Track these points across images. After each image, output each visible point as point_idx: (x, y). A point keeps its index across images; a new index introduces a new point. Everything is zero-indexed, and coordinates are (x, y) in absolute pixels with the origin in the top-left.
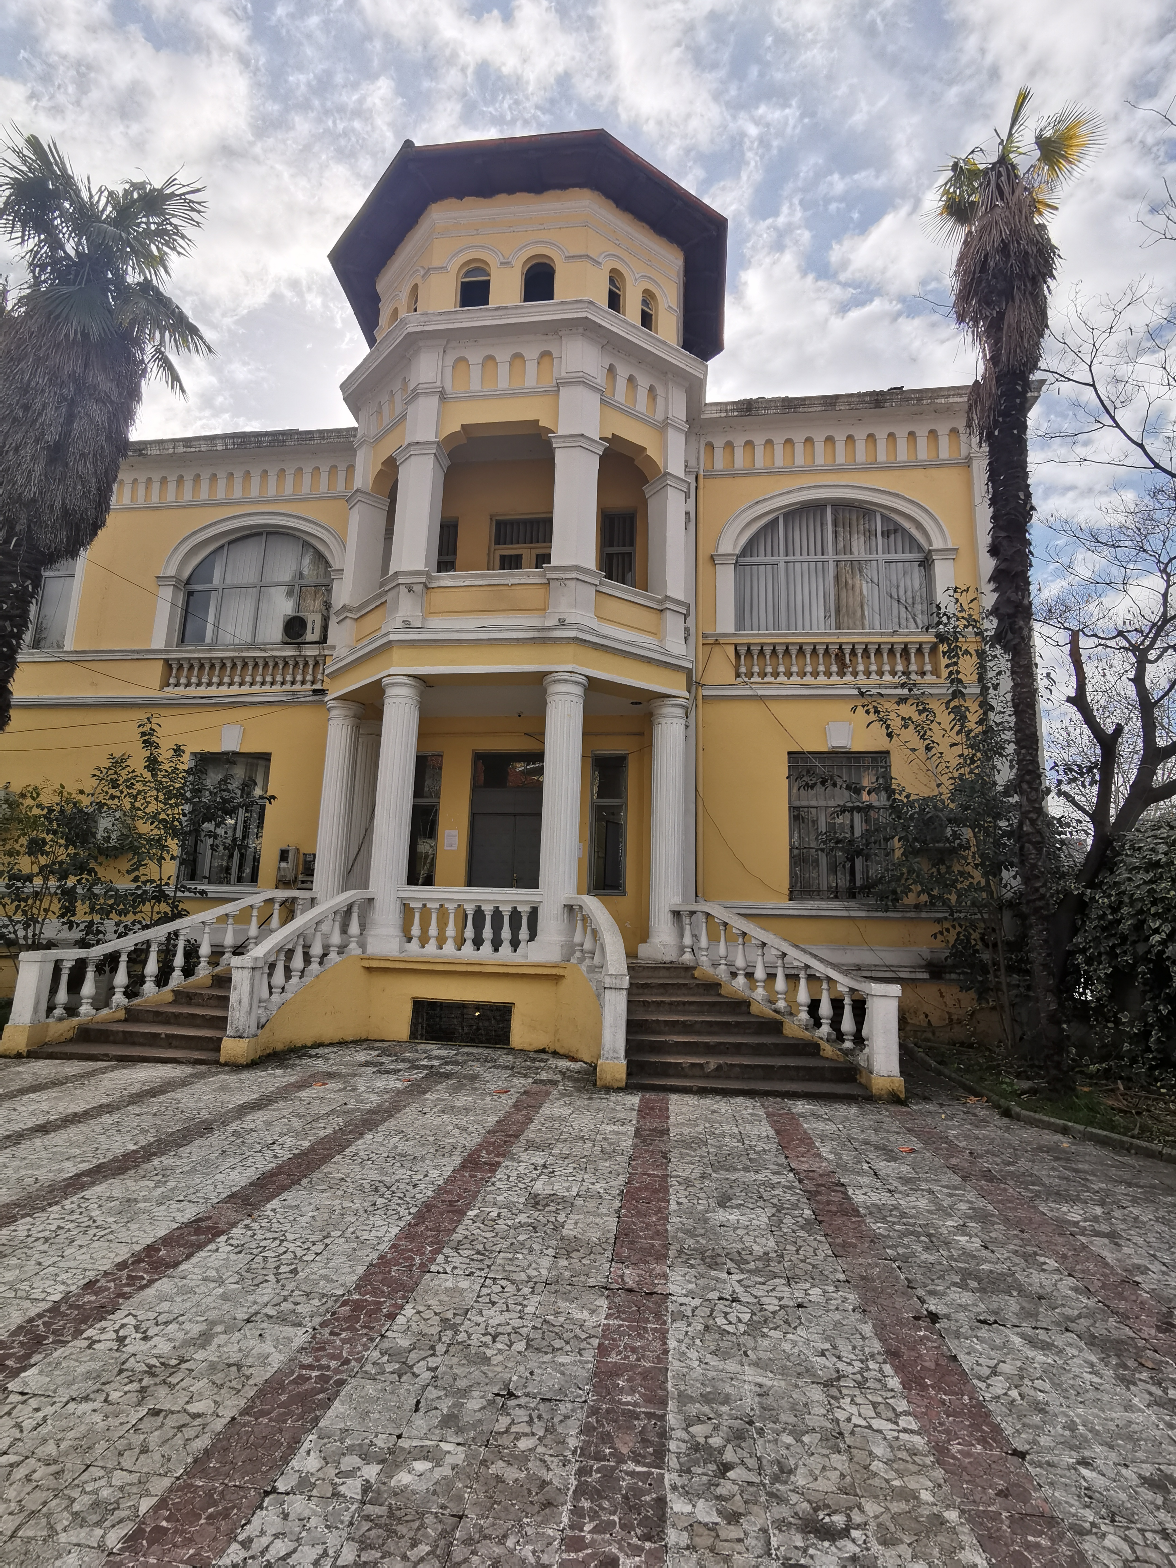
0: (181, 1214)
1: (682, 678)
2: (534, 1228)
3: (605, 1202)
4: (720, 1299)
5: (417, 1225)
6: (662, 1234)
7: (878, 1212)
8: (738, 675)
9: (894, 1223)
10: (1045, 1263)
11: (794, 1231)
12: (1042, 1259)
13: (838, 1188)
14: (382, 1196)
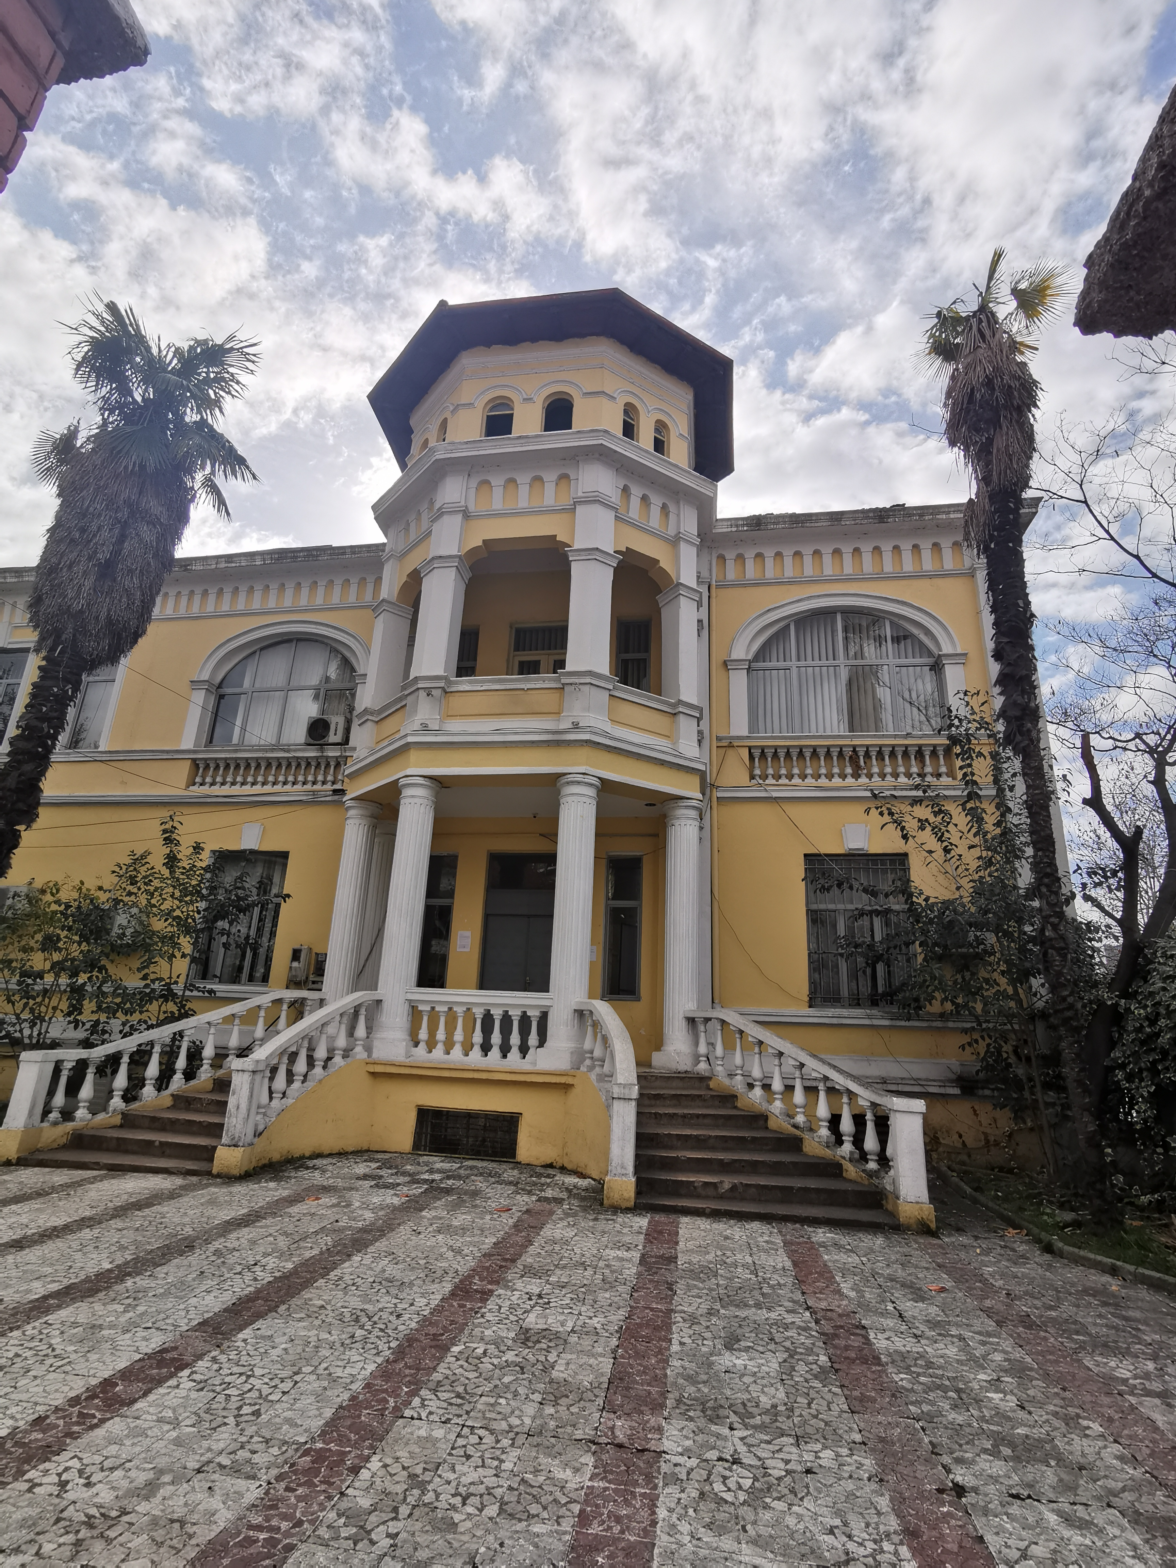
0: (145, 1343)
1: (696, 781)
2: (522, 1368)
3: (602, 1340)
4: (720, 1459)
5: (395, 1361)
6: (660, 1380)
7: (902, 1360)
8: (752, 777)
9: (919, 1374)
10: (1088, 1428)
11: (807, 1381)
12: (1085, 1423)
13: (858, 1331)
14: (362, 1327)
